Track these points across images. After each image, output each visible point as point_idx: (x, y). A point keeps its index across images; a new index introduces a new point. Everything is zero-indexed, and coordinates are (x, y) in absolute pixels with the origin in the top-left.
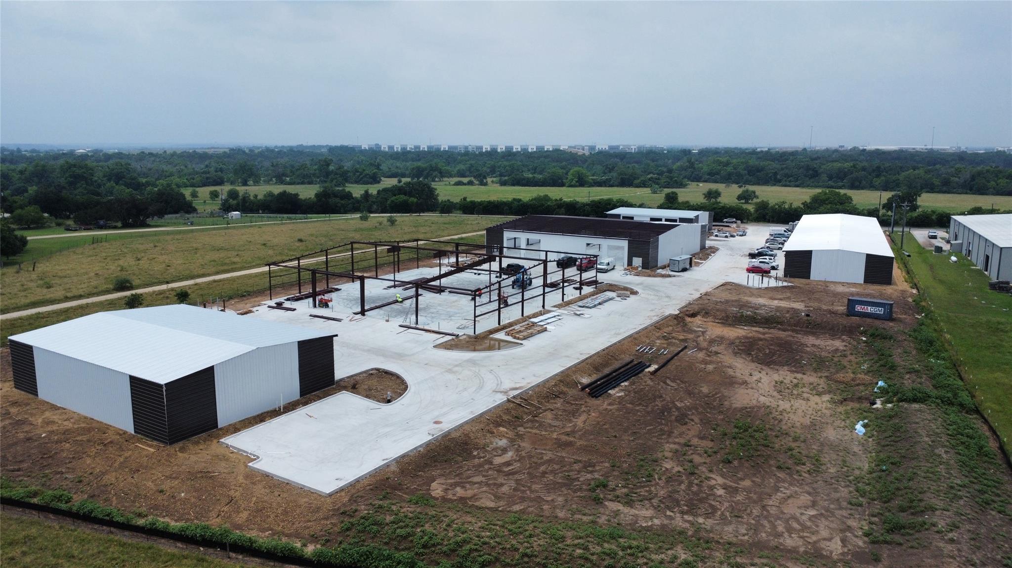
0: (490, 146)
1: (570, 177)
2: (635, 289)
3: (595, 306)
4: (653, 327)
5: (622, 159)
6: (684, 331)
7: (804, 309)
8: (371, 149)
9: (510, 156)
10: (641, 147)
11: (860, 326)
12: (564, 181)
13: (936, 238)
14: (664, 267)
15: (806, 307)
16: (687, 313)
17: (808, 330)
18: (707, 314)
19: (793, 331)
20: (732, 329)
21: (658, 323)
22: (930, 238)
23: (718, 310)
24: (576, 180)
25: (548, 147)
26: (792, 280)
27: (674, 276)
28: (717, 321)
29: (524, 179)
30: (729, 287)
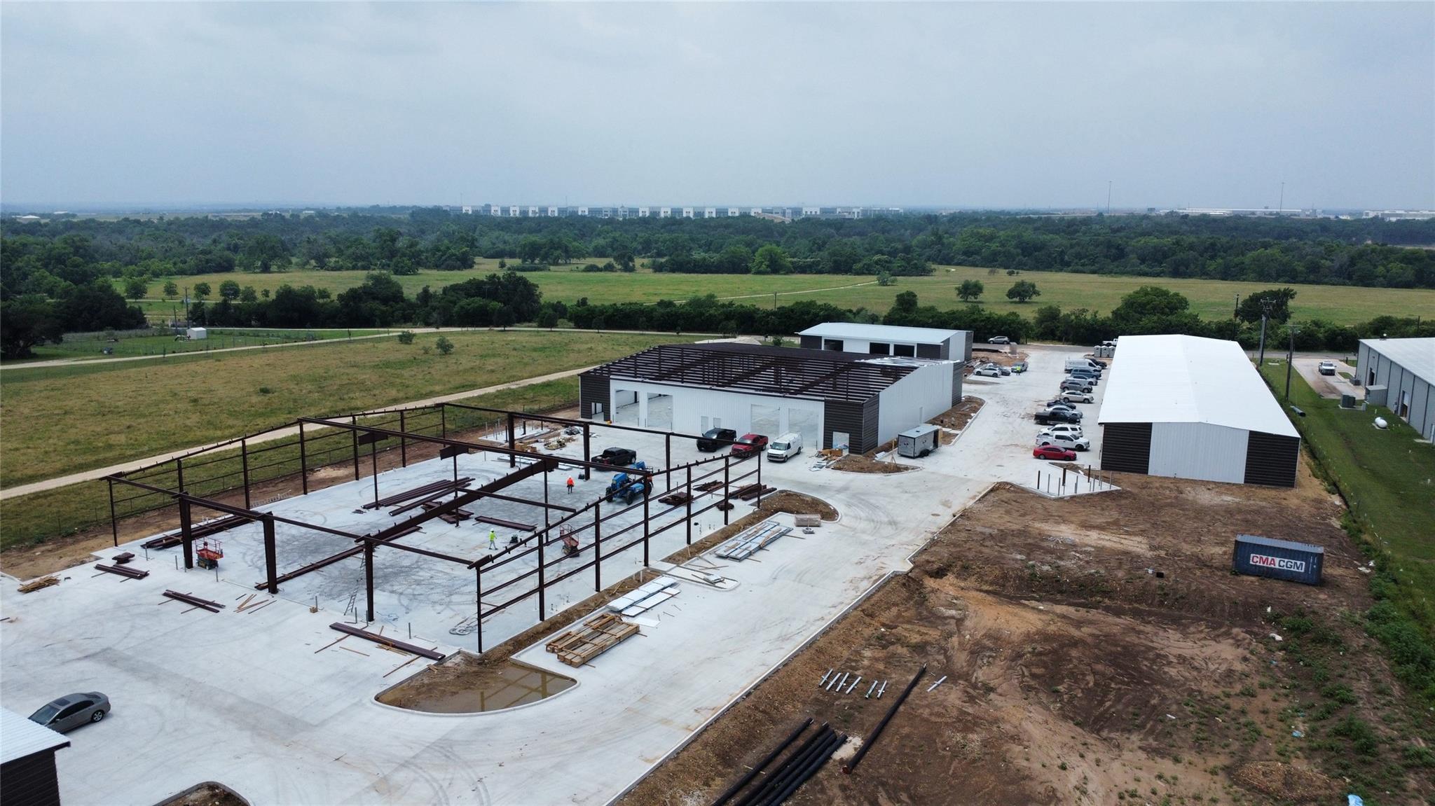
0: (650, 208)
1: (758, 259)
2: (833, 503)
3: (750, 554)
4: (858, 613)
5: (838, 229)
6: (921, 618)
7: (1150, 554)
8: (476, 213)
9: (674, 224)
10: (866, 211)
11: (1264, 604)
12: (750, 265)
13: (1334, 375)
14: (887, 448)
15: (1152, 548)
16: (928, 568)
17: (1163, 610)
18: (965, 571)
19: (1136, 614)
20: (1017, 610)
21: (868, 598)
22: (1323, 374)
23: (987, 561)
24: (767, 263)
25: (734, 211)
26: (1117, 475)
27: (906, 468)
28: (985, 587)
29: (689, 262)
30: (1006, 495)
